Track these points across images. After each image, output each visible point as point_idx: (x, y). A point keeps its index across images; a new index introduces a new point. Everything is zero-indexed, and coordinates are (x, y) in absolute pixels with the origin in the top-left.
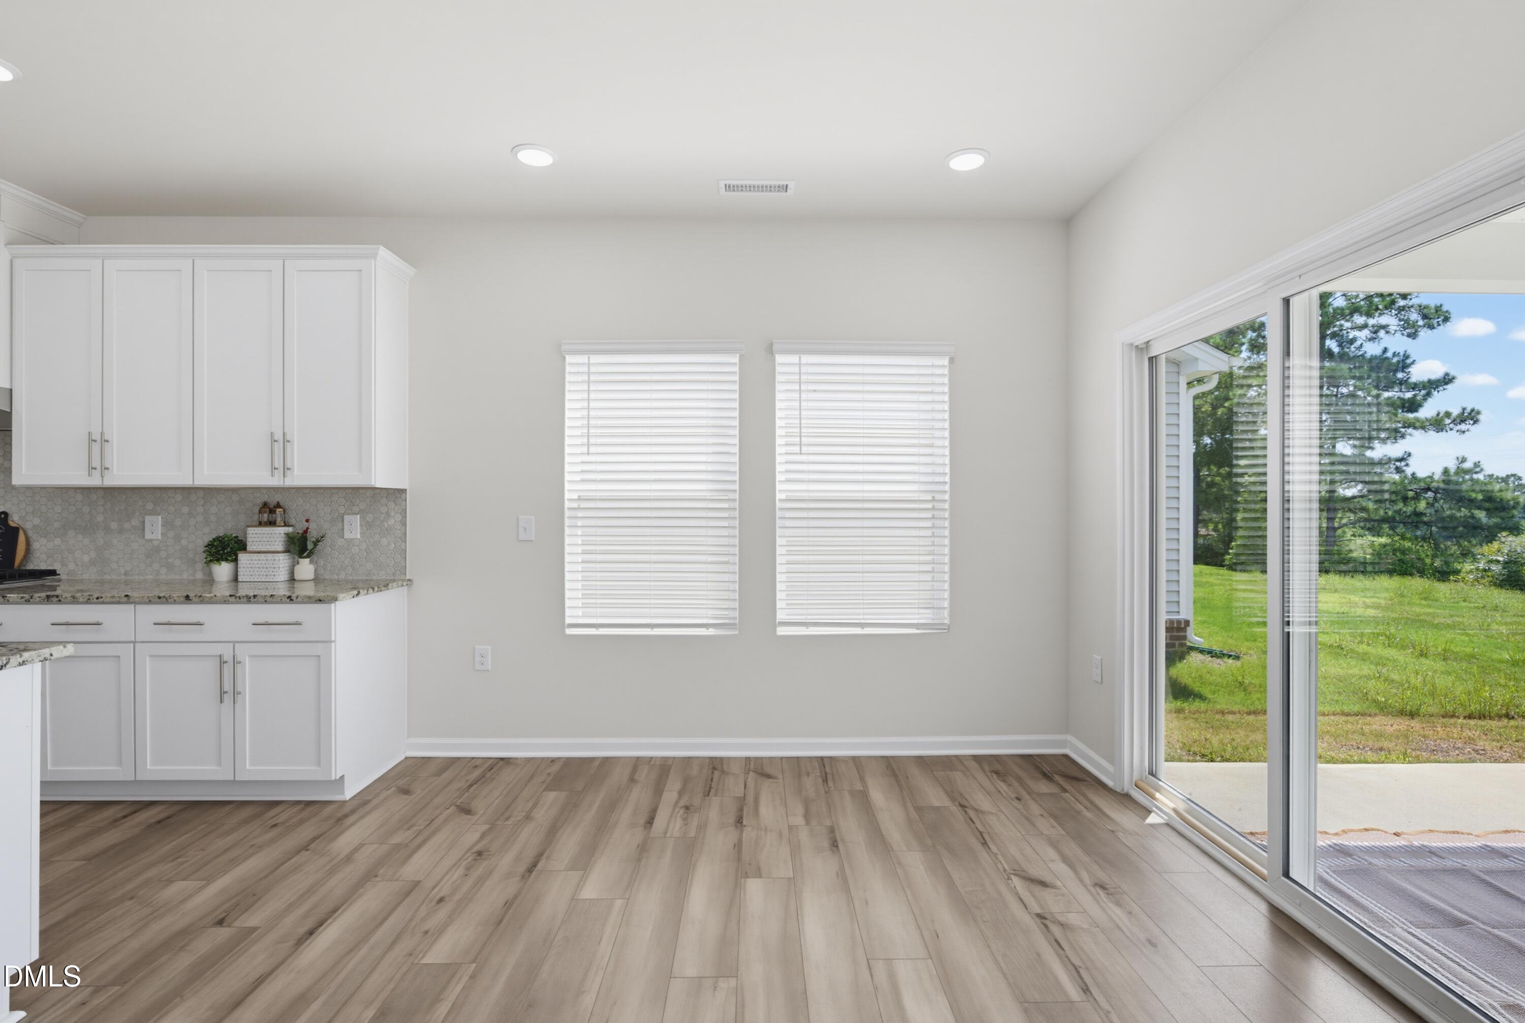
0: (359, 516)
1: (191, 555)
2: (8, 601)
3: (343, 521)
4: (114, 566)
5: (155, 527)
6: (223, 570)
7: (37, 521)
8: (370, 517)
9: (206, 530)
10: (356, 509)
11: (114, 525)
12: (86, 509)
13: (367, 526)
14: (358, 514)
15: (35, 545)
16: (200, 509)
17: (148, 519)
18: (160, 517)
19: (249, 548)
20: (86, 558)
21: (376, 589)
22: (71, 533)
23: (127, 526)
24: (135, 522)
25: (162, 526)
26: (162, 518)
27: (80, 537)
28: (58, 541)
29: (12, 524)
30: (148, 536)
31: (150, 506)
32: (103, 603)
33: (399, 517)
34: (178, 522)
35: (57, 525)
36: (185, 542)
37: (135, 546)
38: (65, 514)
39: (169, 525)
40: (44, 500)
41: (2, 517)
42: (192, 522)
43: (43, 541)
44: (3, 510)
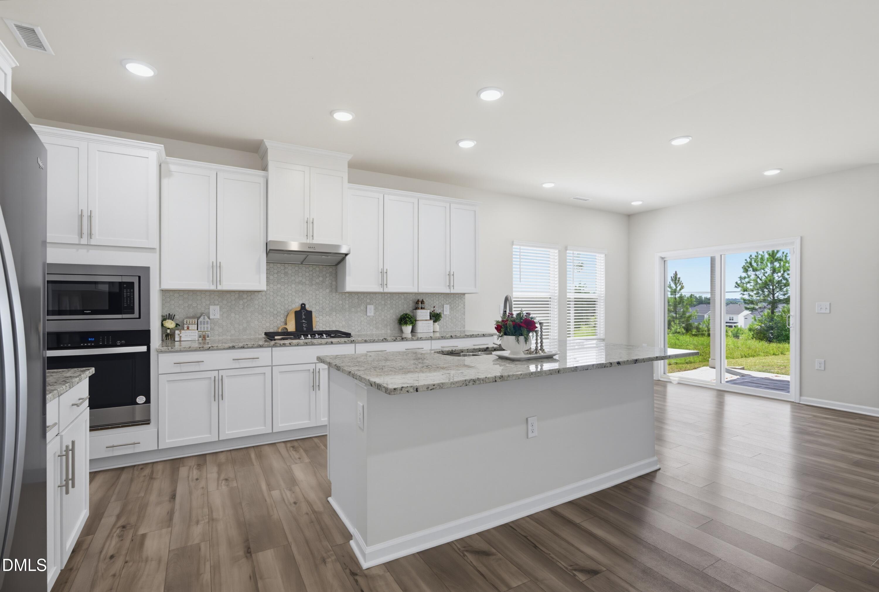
0: (448, 305)
1: (385, 323)
2: (387, 341)
3: (443, 307)
4: (353, 328)
5: (371, 310)
6: (407, 329)
7: (317, 308)
9: (392, 311)
10: (447, 302)
11: (353, 310)
12: (341, 302)
13: (451, 309)
14: (448, 304)
16: (389, 302)
17: (369, 307)
18: (373, 305)
22: (334, 313)
23: (359, 309)
24: (362, 308)
25: (373, 309)
27: (338, 315)
28: (328, 317)
30: (368, 314)
31: (368, 301)
32: (423, 340)
33: (462, 305)
34: (380, 308)
35: (327, 310)
36: (383, 317)
37: (362, 319)
38: (331, 304)
39: (376, 309)
40: (321, 298)
41: (303, 306)
42: (386, 308)
43: (321, 317)
44: (301, 303)
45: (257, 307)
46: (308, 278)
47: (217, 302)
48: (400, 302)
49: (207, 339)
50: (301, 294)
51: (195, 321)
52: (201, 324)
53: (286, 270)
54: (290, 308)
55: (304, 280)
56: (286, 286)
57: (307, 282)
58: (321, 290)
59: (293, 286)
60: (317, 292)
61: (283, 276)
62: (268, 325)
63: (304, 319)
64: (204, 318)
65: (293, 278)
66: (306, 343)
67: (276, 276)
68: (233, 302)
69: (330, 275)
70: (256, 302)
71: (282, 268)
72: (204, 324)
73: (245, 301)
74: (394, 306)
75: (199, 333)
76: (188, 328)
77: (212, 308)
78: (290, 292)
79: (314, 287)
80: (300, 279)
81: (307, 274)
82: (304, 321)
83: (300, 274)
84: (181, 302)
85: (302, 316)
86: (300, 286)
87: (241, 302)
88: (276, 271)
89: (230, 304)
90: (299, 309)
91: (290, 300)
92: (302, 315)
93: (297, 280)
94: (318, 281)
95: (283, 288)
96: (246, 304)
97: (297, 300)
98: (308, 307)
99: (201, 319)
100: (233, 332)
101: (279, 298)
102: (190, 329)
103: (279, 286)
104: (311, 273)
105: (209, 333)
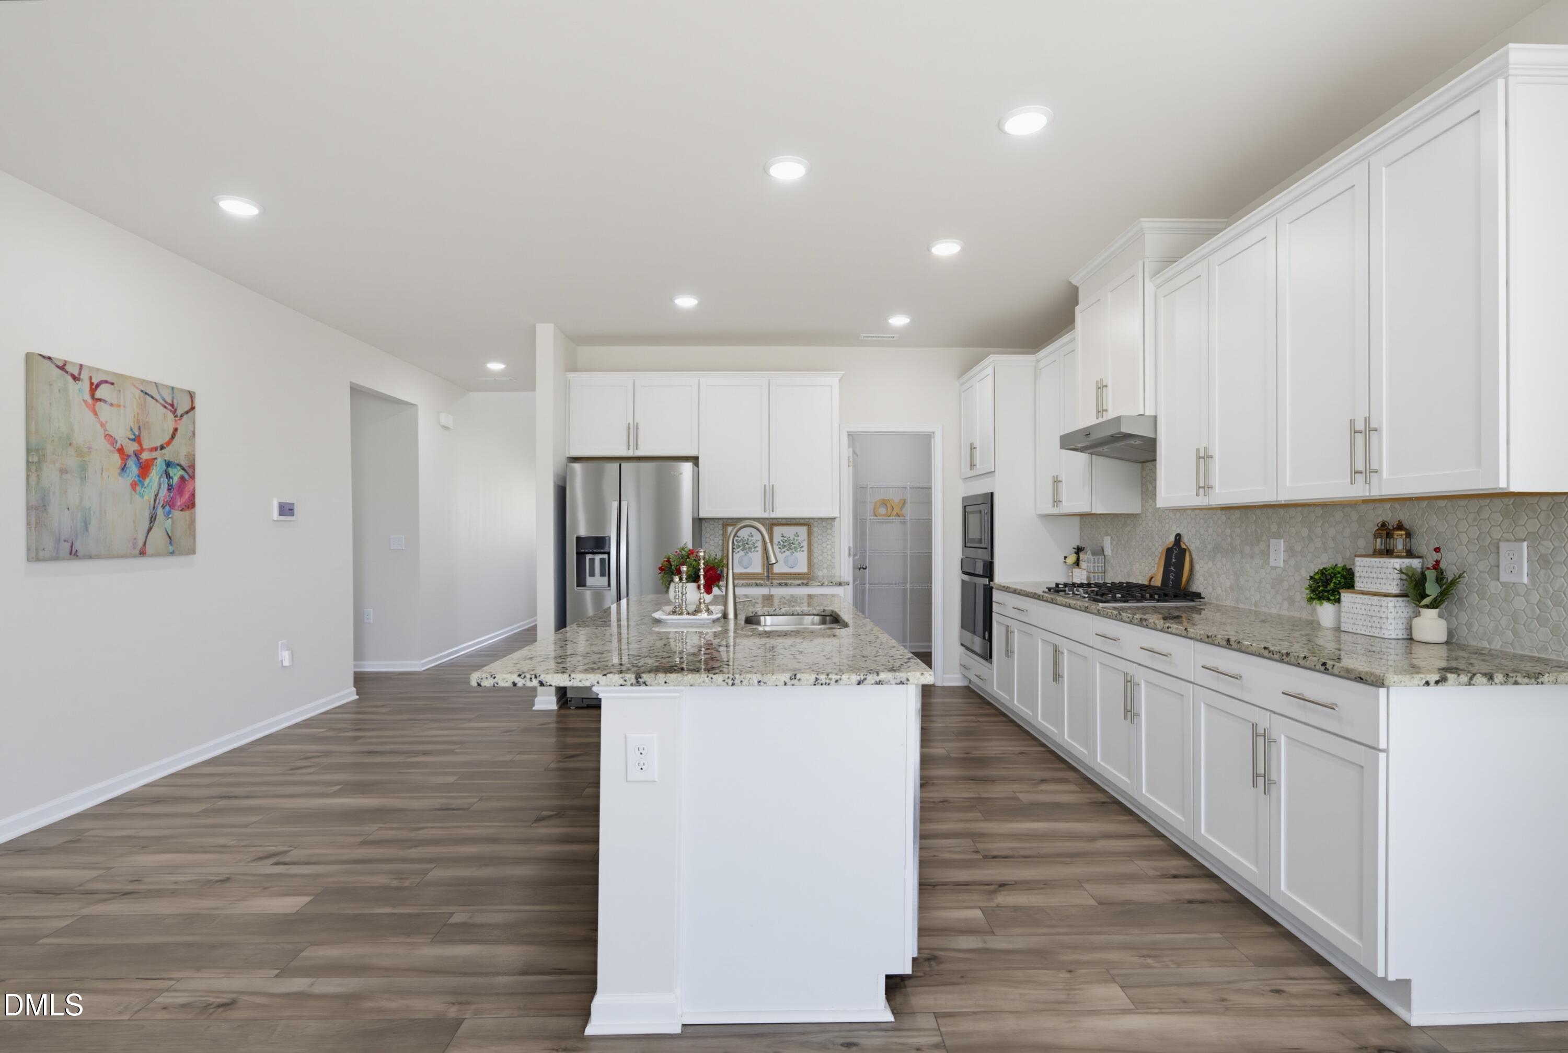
0: (1525, 544)
3: (1498, 553)
4: (1248, 594)
5: (1278, 554)
7: (1198, 543)
8: (1547, 546)
10: (1521, 533)
11: (1247, 549)
12: (1228, 531)
13: (1542, 561)
14: (1524, 540)
15: (1197, 567)
16: (1318, 531)
17: (1273, 541)
18: (1282, 540)
19: (1358, 585)
20: (1228, 583)
21: (1499, 677)
22: (1219, 556)
23: (1256, 550)
24: (1263, 546)
25: (1284, 551)
26: (1284, 542)
27: (1224, 560)
28: (1210, 565)
29: (1184, 546)
30: (1272, 563)
31: (1274, 528)
34: (1298, 548)
35: (1210, 547)
36: (1304, 573)
37: (1263, 573)
38: (1215, 536)
39: (1290, 550)
40: (1202, 522)
41: (1178, 537)
42: (1312, 548)
43: (1201, 563)
44: (1178, 532)
45: (1138, 539)
47: (1109, 532)
48: (1347, 532)
50: (1178, 515)
54: (1164, 542)
63: (1175, 564)
68: (1120, 533)
73: (1129, 528)
74: (1331, 543)
76: (1081, 566)
77: (1106, 539)
82: (1172, 568)
84: (1090, 531)
85: (1172, 558)
87: (1125, 530)
89: (1118, 536)
90: (1170, 546)
91: (1167, 527)
92: (1173, 554)
96: (1130, 535)
97: (1174, 528)
98: (1186, 541)
101: (1157, 523)
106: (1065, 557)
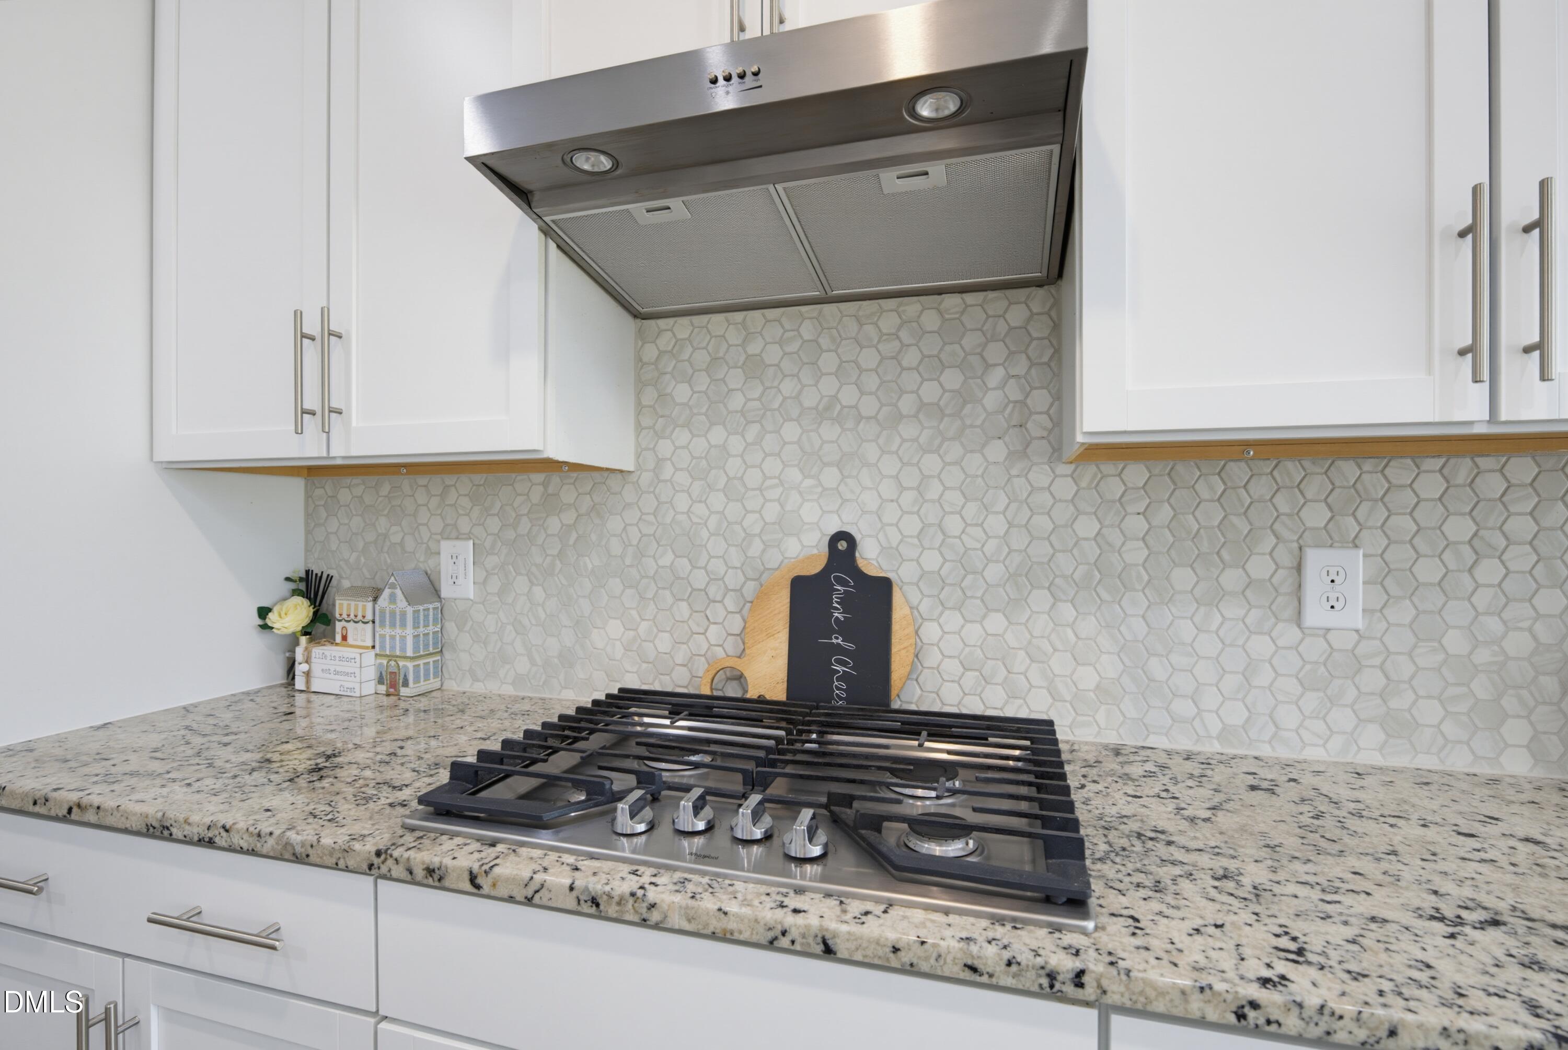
1: (1481, 687)
4: (1184, 708)
5: (1340, 587)
7: (932, 561)
11: (1183, 577)
12: (1087, 527)
15: (930, 632)
16: (1522, 526)
17: (1316, 558)
18: (1361, 552)
20: (1088, 678)
22: (1040, 599)
23: (1232, 579)
24: (1260, 567)
25: (1364, 583)
26: (1365, 556)
27: (1067, 611)
28: (996, 622)
29: (871, 572)
30: (1315, 615)
31: (1316, 516)
35: (994, 572)
36: (1455, 642)
37: (1261, 646)
38: (1019, 540)
40: (954, 497)
41: (842, 546)
42: (1490, 571)
43: (953, 620)
44: (833, 530)
45: (616, 547)
46: (871, 382)
47: (464, 525)
49: (404, 691)
50: (831, 476)
51: (364, 607)
52: (382, 624)
53: (754, 348)
54: (773, 559)
55: (848, 395)
56: (753, 432)
57: (869, 406)
58: (954, 451)
59: (791, 431)
60: (931, 463)
61: (735, 379)
62: (664, 643)
63: (844, 629)
64: (393, 599)
65: (788, 387)
66: (595, 902)
67: (702, 383)
68: (525, 525)
69: (1011, 353)
70: (614, 524)
71: (734, 337)
72: (393, 625)
73: (569, 517)
75: (379, 661)
76: (344, 638)
77: (447, 547)
78: (772, 466)
79: (908, 430)
80: (829, 385)
81: (869, 358)
82: (837, 640)
83: (828, 361)
84: (356, 522)
85: (830, 608)
86: (829, 431)
87: (554, 524)
88: (702, 358)
89: (510, 534)
90: (815, 568)
91: (771, 512)
92: (829, 598)
93: (810, 399)
94: (930, 392)
95: (736, 444)
96: (574, 535)
97: (810, 513)
98: (869, 556)
99: (383, 601)
100: (522, 665)
101: (717, 500)
102: (350, 640)
103: (717, 435)
104: (890, 347)
105: (410, 665)
106: (263, 612)
